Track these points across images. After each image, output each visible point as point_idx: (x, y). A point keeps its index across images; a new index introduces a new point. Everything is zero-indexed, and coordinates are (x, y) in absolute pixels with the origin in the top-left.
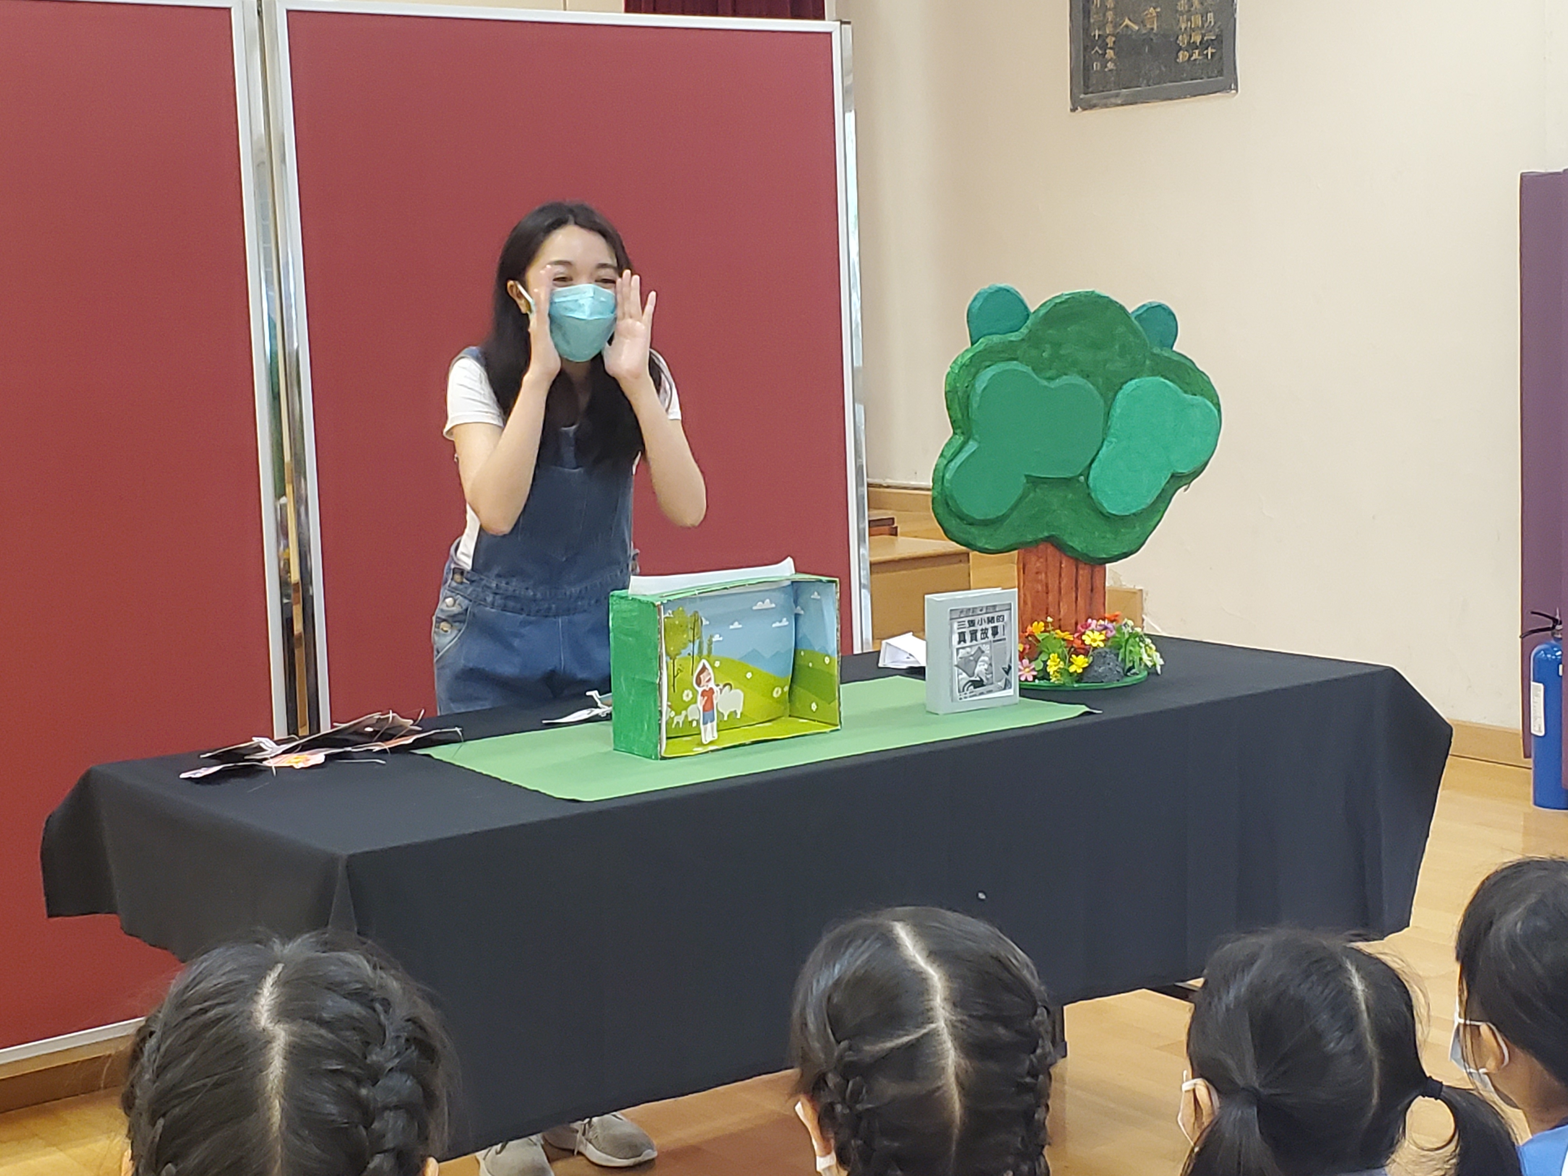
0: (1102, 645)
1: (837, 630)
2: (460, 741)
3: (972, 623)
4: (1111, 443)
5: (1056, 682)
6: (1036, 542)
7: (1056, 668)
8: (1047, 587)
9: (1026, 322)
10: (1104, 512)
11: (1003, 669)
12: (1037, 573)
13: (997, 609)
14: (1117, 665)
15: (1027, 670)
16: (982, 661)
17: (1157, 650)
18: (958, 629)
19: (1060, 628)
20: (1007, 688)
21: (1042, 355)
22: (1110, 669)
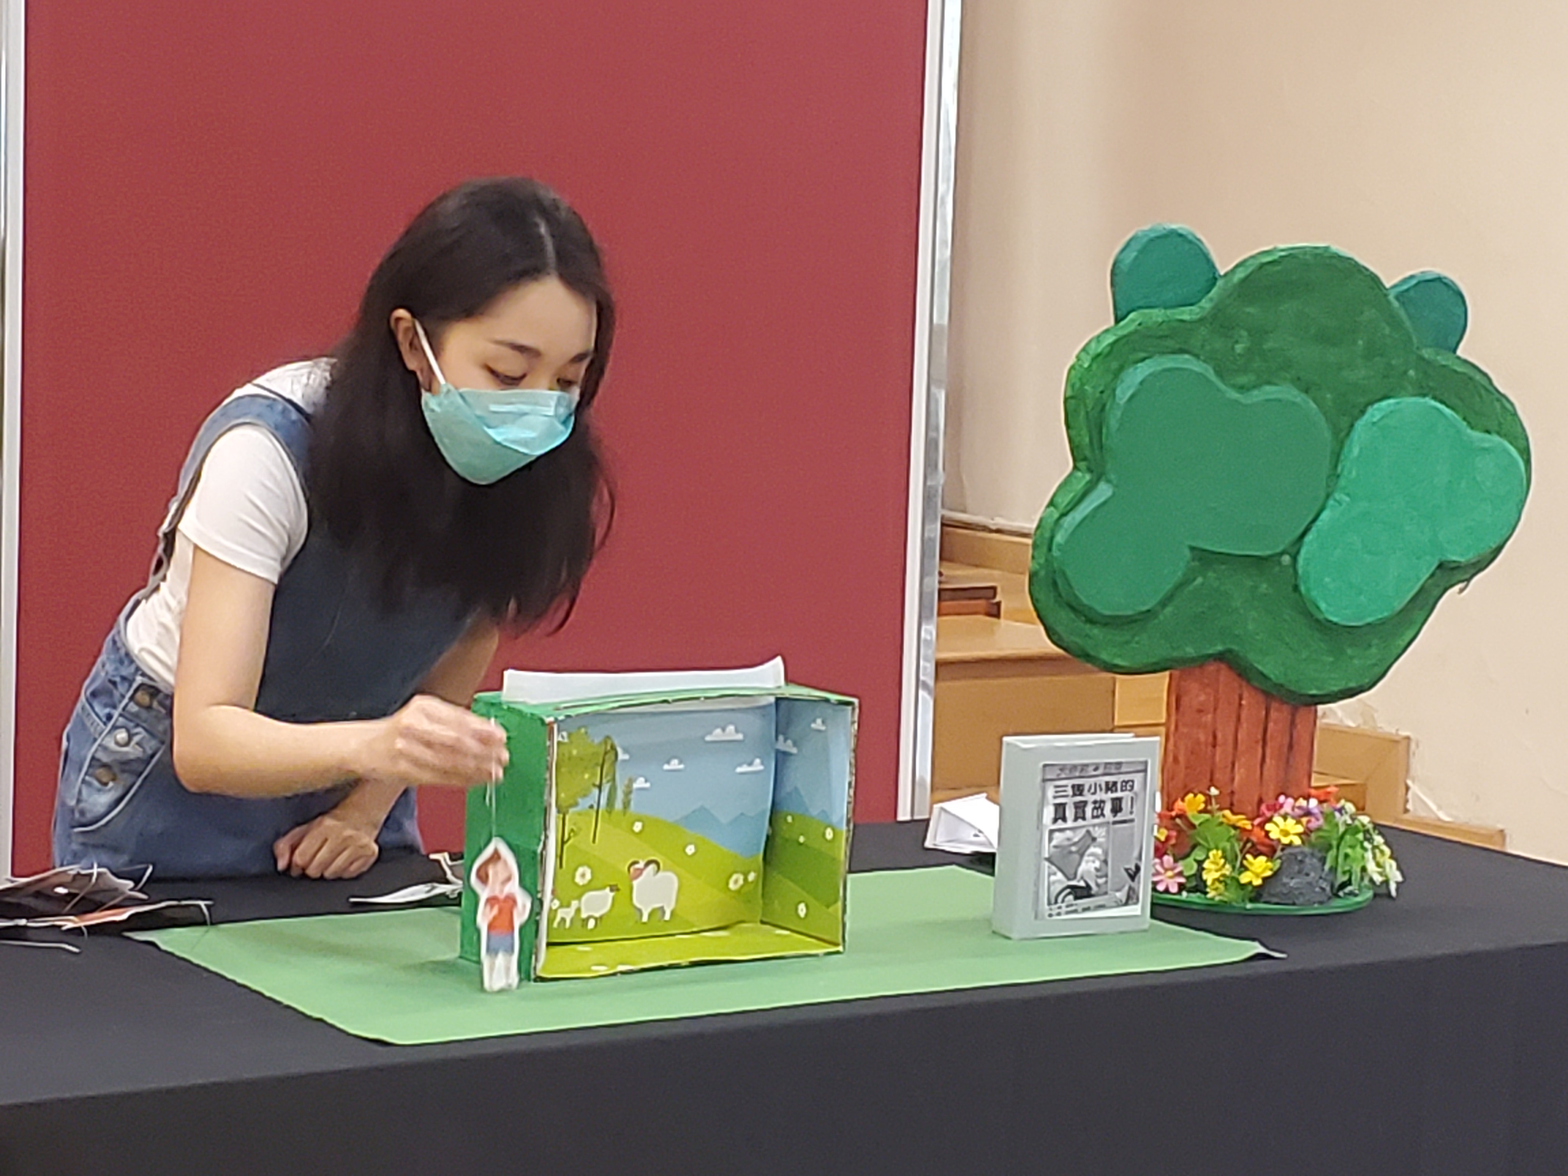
0: (1297, 841)
1: (850, 784)
2: (203, 923)
3: (1078, 790)
4: (1340, 503)
5: (1217, 898)
6: (1202, 661)
7: (1217, 875)
8: (1215, 737)
9: (1209, 292)
10: (1320, 617)
11: (1127, 870)
12: (1200, 711)
13: (1124, 769)
14: (1321, 878)
15: (1170, 873)
16: (1092, 854)
17: (1392, 857)
18: (1055, 797)
19: (1231, 808)
20: (1130, 902)
21: (1233, 349)
22: (1310, 884)
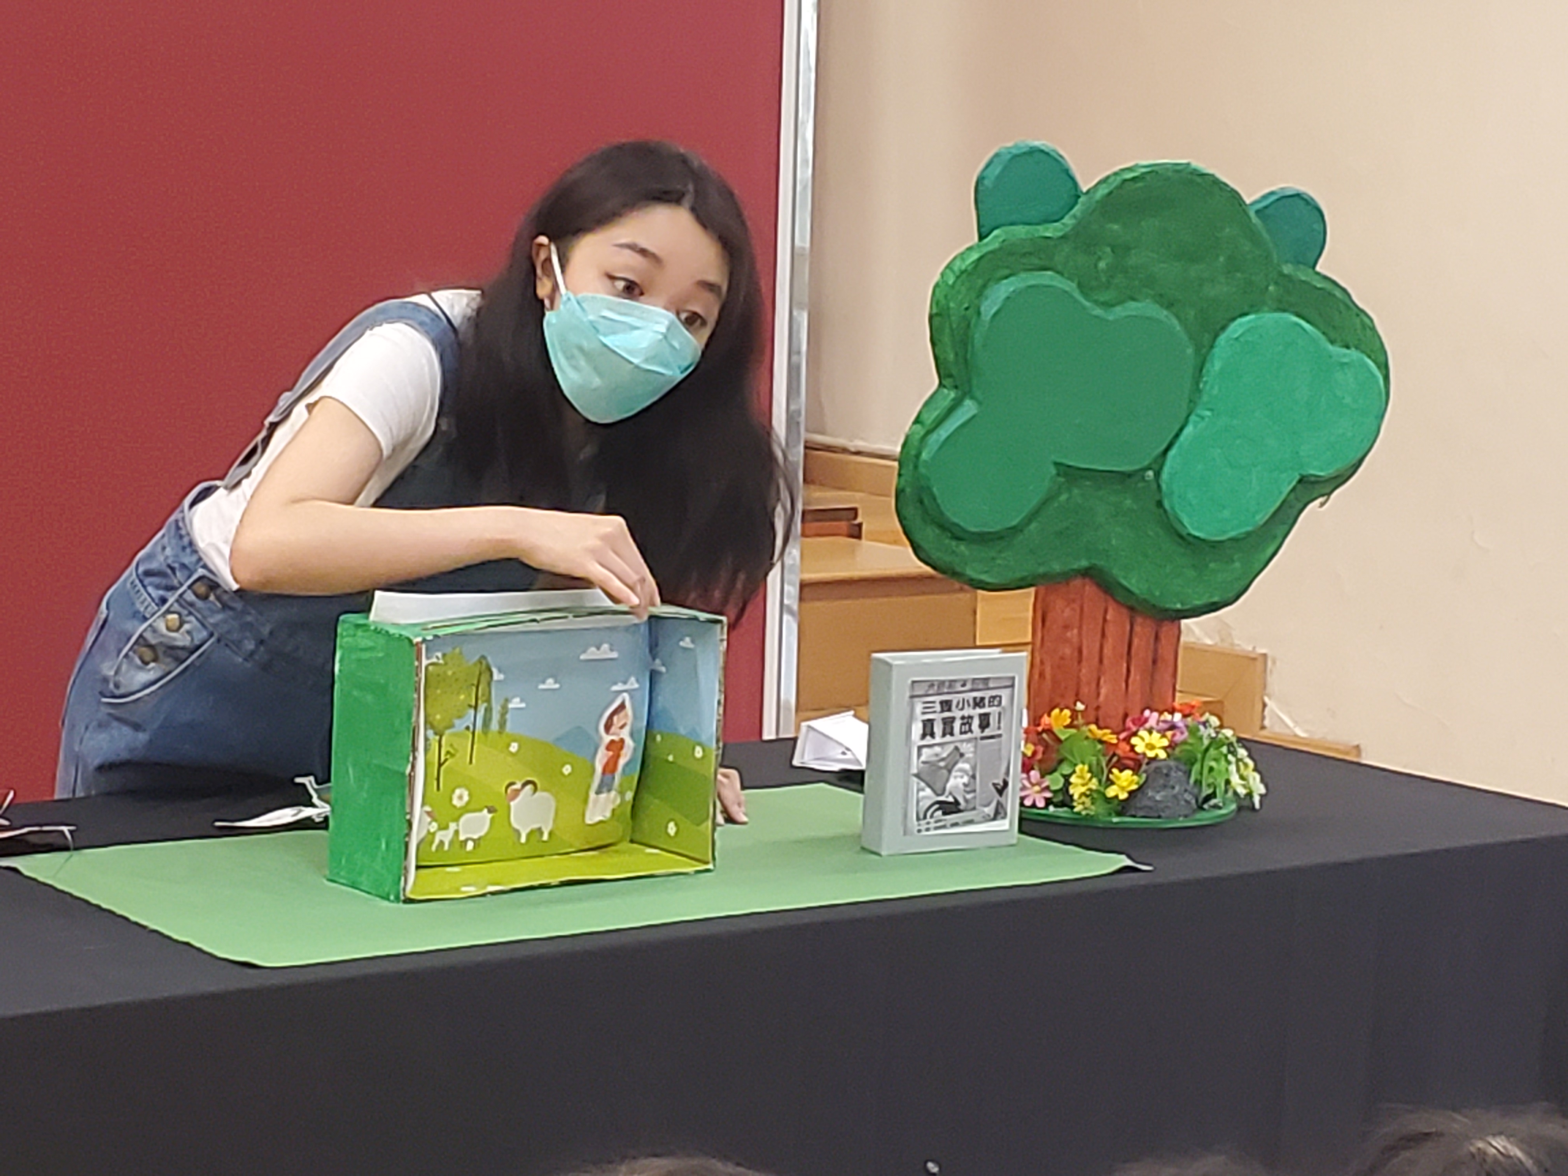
0: (1162, 755)
1: (719, 703)
2: (67, 849)
3: (946, 705)
4: (1203, 418)
5: (1084, 813)
6: (1067, 577)
7: (1083, 789)
8: (1080, 652)
9: (1071, 208)
10: (1184, 533)
11: (994, 785)
12: (1065, 627)
13: (991, 685)
15: (1037, 788)
16: (961, 770)
17: (1256, 769)
18: (924, 713)
19: (1097, 723)
20: (999, 817)
21: (1096, 266)
22: (1175, 796)
